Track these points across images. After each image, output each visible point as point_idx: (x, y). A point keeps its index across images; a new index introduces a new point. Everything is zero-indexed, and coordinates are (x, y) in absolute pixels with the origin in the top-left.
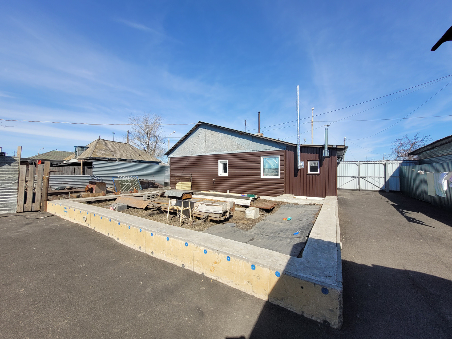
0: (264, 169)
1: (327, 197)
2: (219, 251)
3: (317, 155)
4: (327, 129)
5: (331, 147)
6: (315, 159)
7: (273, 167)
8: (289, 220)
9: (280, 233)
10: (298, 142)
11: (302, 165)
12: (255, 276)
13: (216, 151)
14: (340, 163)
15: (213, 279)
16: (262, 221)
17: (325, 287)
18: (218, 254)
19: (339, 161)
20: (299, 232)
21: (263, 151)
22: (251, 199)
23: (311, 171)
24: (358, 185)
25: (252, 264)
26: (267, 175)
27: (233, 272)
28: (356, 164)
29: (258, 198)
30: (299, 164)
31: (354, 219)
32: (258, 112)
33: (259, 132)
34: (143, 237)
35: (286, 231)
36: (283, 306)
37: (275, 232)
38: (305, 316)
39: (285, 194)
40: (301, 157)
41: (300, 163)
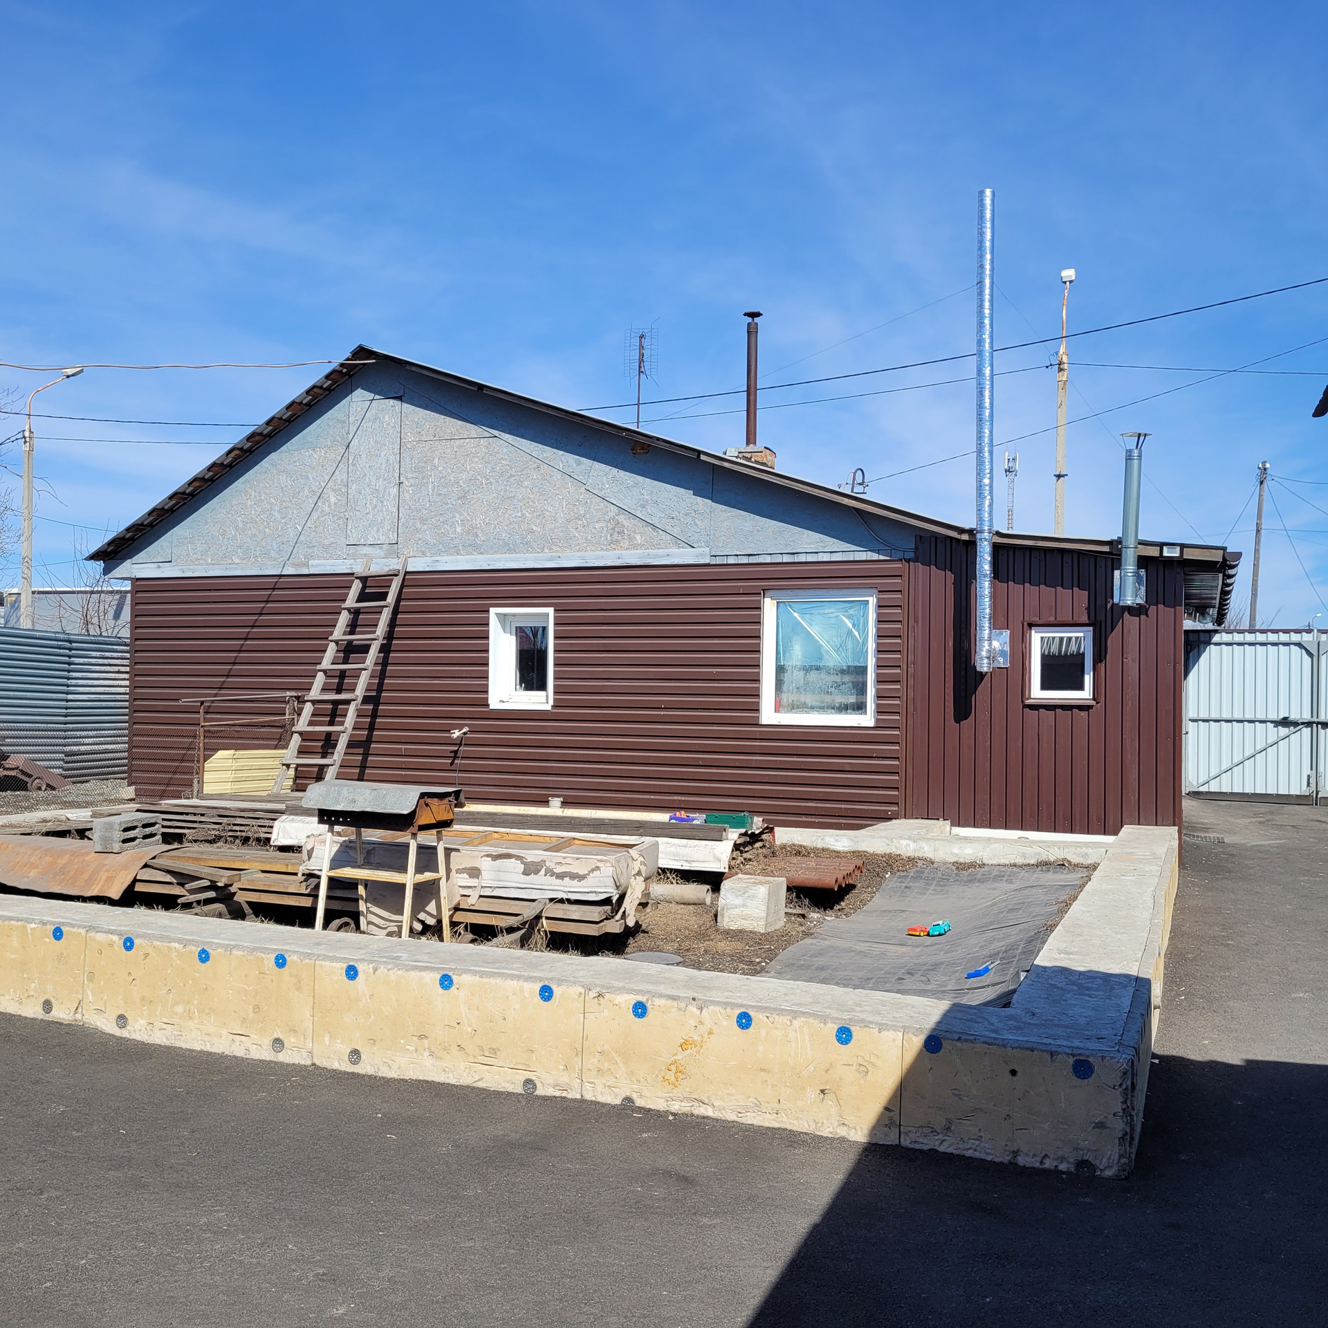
0: (780, 670)
1: (1126, 829)
2: (699, 1000)
3: (1082, 597)
4: (1136, 453)
5: (1153, 552)
6: (1069, 619)
7: (834, 659)
8: (937, 933)
9: (903, 979)
10: (980, 520)
11: (1002, 653)
12: (849, 1065)
13: (477, 548)
14: (1216, 638)
15: (673, 1111)
16: (808, 941)
17: (1082, 1058)
18: (698, 1012)
19: (1210, 626)
20: (990, 967)
21: (778, 559)
22: (733, 835)
23: (1045, 686)
24: (1306, 770)
25: (841, 1025)
26: (794, 707)
27: (762, 1070)
28: (1299, 645)
29: (764, 837)
30: (986, 644)
31: (1248, 928)
32: (746, 314)
33: (751, 438)
34: (299, 989)
35: (931, 970)
36: (949, 1150)
37: (879, 978)
38: (1022, 1165)
39: (903, 821)
40: (994, 606)
41: (990, 639)
